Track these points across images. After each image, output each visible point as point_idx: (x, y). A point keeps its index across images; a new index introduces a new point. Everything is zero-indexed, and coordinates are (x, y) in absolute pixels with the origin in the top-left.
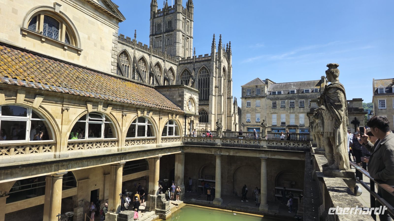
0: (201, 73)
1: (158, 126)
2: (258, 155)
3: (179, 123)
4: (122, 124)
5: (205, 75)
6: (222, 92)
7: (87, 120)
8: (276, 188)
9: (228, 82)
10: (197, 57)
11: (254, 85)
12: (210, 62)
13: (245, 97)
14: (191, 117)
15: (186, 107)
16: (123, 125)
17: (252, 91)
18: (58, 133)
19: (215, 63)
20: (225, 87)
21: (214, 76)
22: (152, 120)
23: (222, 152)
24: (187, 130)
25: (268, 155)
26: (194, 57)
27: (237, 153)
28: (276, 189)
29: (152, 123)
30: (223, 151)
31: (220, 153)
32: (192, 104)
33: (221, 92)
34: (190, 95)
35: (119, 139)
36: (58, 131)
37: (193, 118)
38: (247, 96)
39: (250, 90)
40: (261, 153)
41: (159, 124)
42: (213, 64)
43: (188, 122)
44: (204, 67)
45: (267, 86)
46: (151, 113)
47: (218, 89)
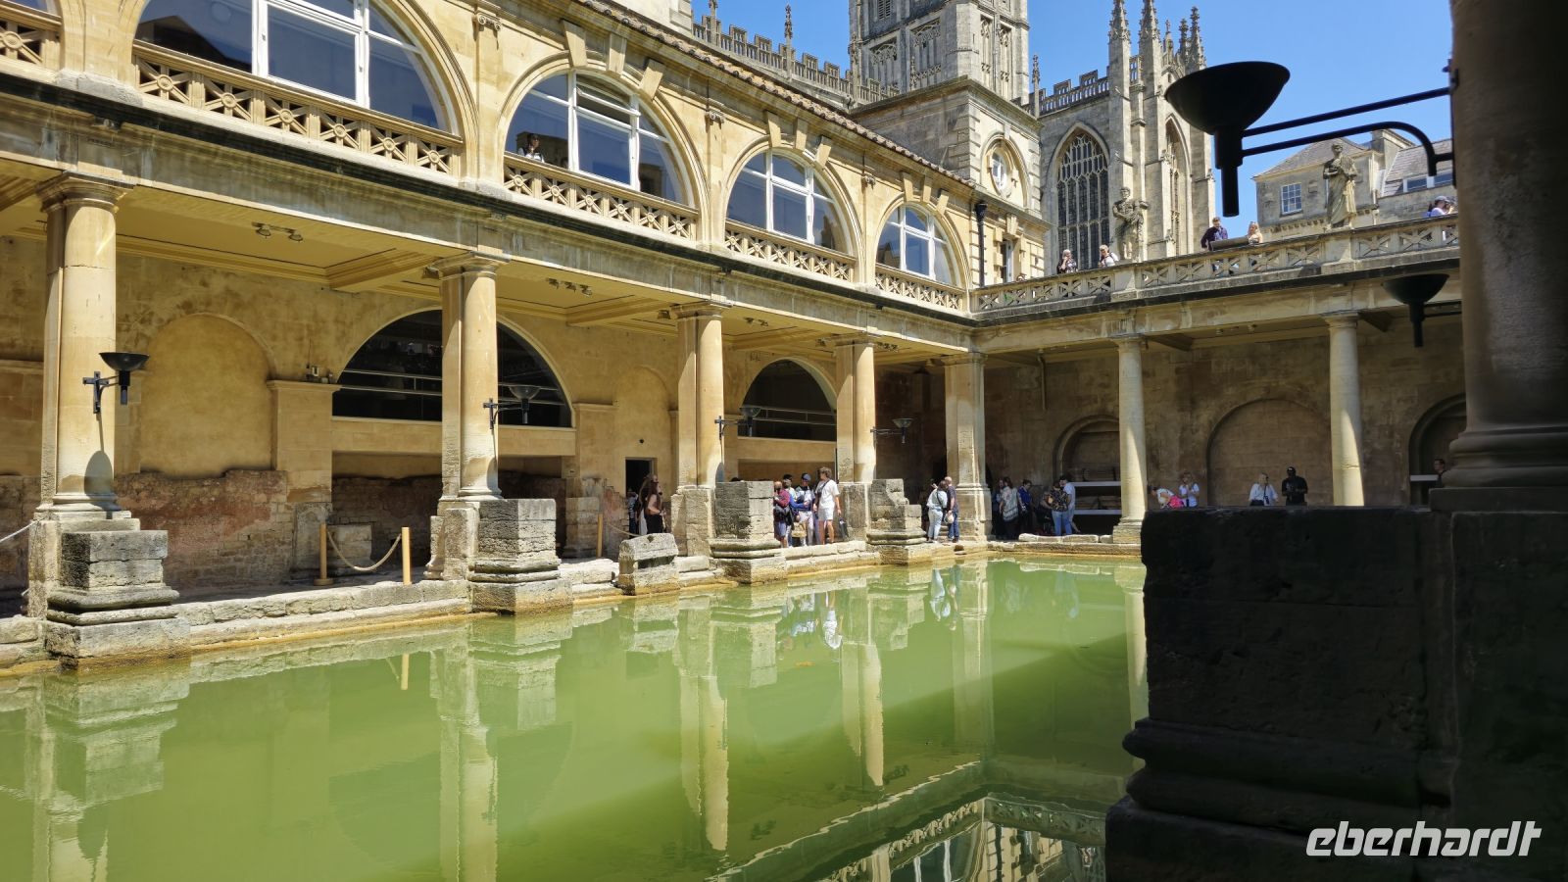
0: (1066, 158)
1: (860, 211)
2: (1308, 307)
3: (951, 229)
4: (709, 154)
5: (1088, 166)
6: (1167, 224)
7: (570, 100)
8: (1414, 478)
9: (1196, 188)
10: (1050, 92)
11: (1318, 162)
12: (1104, 104)
13: (1272, 224)
14: (1005, 218)
15: (979, 170)
16: (712, 157)
17: (1306, 193)
18: (465, 108)
19: (1126, 104)
20: (1181, 210)
21: (1128, 158)
22: (832, 178)
23: (1142, 325)
24: (988, 268)
25: (1364, 298)
26: (1037, 97)
27: (1211, 315)
28: (1413, 484)
29: (834, 197)
30: (1147, 318)
31: (1134, 327)
32: (1009, 172)
33: (1161, 224)
34: (999, 127)
35: (700, 211)
36: (465, 101)
37: (1013, 225)
38: (1281, 216)
39: (1298, 186)
40: (1326, 297)
41: (864, 205)
42: (1120, 107)
43: (994, 235)
44: (1080, 133)
45: (1382, 160)
46: (824, 150)
47: (1148, 214)
